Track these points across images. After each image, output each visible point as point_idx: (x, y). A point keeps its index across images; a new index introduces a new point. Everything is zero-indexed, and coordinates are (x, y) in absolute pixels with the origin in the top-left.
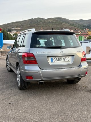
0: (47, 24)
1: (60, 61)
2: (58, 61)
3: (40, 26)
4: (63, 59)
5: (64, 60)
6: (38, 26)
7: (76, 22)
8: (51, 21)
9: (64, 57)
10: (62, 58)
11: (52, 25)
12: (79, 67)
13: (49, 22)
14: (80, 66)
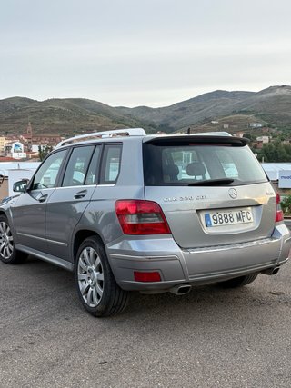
0: (46, 117)
1: (230, 222)
2: (224, 223)
3: (22, 120)
4: (235, 217)
5: (239, 218)
6: (18, 121)
7: (130, 112)
8: (56, 107)
9: (238, 211)
10: (234, 213)
11: (61, 119)
12: (271, 237)
13: (52, 110)
14: (274, 233)
